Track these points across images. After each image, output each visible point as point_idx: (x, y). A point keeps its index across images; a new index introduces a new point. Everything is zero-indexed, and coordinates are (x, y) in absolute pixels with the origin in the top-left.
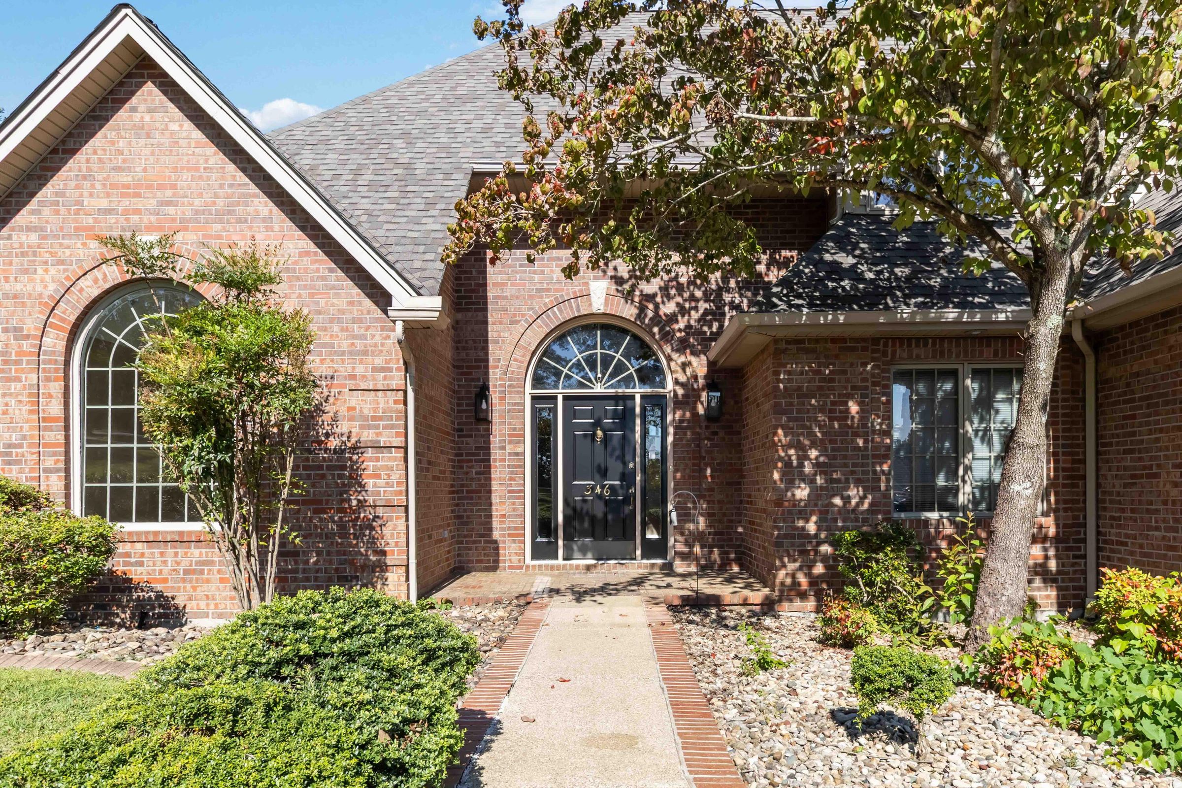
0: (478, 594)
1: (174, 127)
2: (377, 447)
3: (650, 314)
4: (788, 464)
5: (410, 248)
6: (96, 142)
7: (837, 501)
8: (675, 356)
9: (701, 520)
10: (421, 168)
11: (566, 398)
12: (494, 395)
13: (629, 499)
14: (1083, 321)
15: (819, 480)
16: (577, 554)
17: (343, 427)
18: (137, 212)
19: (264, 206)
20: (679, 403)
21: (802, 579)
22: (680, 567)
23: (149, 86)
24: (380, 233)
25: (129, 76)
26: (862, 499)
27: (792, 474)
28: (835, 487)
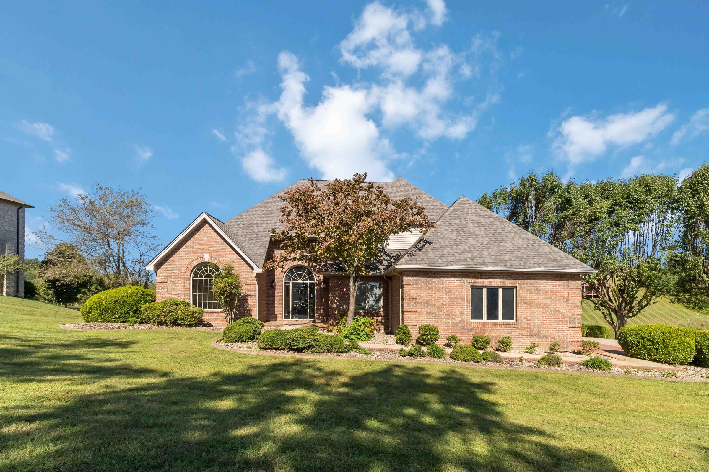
0: (270, 325)
1: (212, 233)
2: (250, 296)
3: (311, 265)
4: (332, 300)
5: (257, 256)
6: (196, 235)
7: (342, 308)
8: (316, 274)
9: (322, 311)
10: (260, 235)
11: (292, 283)
12: (276, 282)
13: (306, 306)
14: (385, 275)
15: (338, 304)
16: (294, 318)
17: (244, 292)
18: (205, 249)
19: (229, 249)
20: (317, 285)
21: (335, 323)
22: (317, 321)
23: (207, 225)
24: (251, 252)
25: (203, 223)
26: (346, 307)
27: (333, 302)
28: (341, 305)
